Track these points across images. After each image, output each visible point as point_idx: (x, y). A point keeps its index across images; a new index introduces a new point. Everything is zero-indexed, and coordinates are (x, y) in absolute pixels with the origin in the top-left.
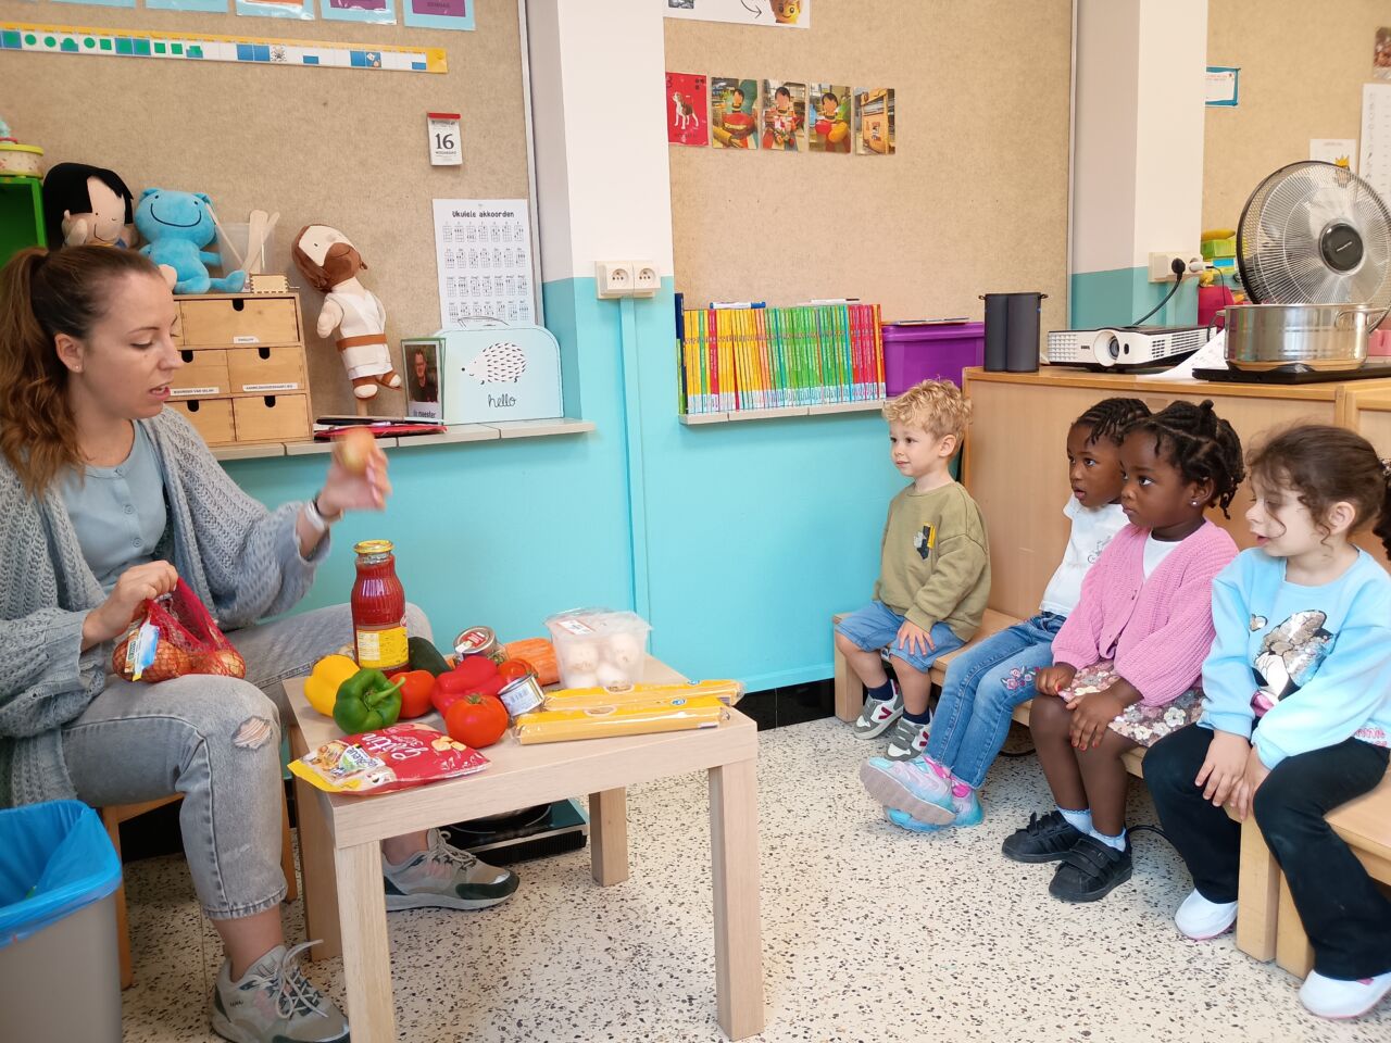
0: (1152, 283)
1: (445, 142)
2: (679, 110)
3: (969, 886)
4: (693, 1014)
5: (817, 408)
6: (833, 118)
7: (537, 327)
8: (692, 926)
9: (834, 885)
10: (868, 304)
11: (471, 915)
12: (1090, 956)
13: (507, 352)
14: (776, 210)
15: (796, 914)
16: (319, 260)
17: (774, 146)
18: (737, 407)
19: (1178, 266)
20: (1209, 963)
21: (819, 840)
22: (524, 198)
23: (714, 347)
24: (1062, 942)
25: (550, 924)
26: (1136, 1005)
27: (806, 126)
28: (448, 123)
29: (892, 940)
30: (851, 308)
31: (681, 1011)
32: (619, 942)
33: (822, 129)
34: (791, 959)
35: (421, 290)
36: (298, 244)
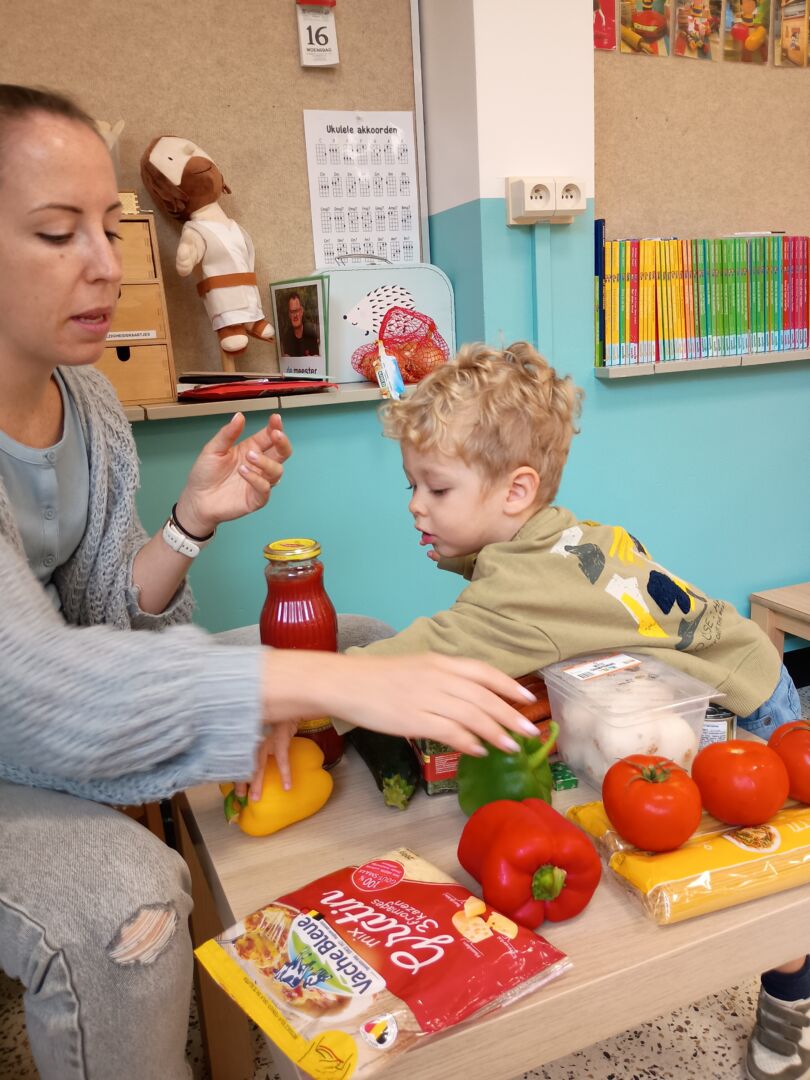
1: (317, 36)
6: (750, 21)
7: (424, 265)
13: (395, 296)
16: (175, 176)
17: (687, 53)
18: (658, 359)
22: (408, 109)
23: (636, 286)
27: (722, 29)
28: (319, 12)
30: (785, 239)
35: (292, 225)
36: (148, 158)
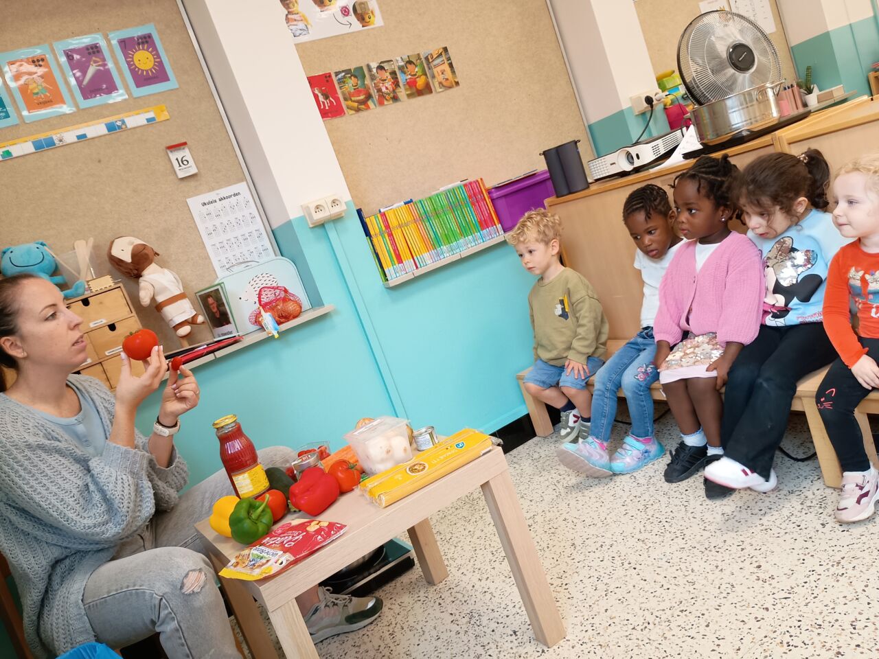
0: (637, 115)
1: (182, 162)
2: (321, 98)
3: (656, 506)
4: (520, 640)
5: (465, 253)
6: (415, 75)
7: (277, 257)
8: (498, 589)
9: (575, 535)
10: (474, 180)
11: (360, 631)
12: (743, 521)
13: (264, 279)
14: (400, 141)
15: (559, 559)
16: (128, 258)
17: (386, 103)
18: (417, 267)
19: (649, 100)
20: (814, 501)
21: (556, 511)
22: (242, 181)
23: (391, 235)
24: (723, 519)
25: (411, 619)
26: (780, 540)
27: (401, 84)
28: (180, 149)
29: (622, 555)
30: (465, 185)
31: (511, 642)
32: (458, 614)
33: (411, 84)
34: (566, 587)
35: (198, 258)
36: (110, 253)
